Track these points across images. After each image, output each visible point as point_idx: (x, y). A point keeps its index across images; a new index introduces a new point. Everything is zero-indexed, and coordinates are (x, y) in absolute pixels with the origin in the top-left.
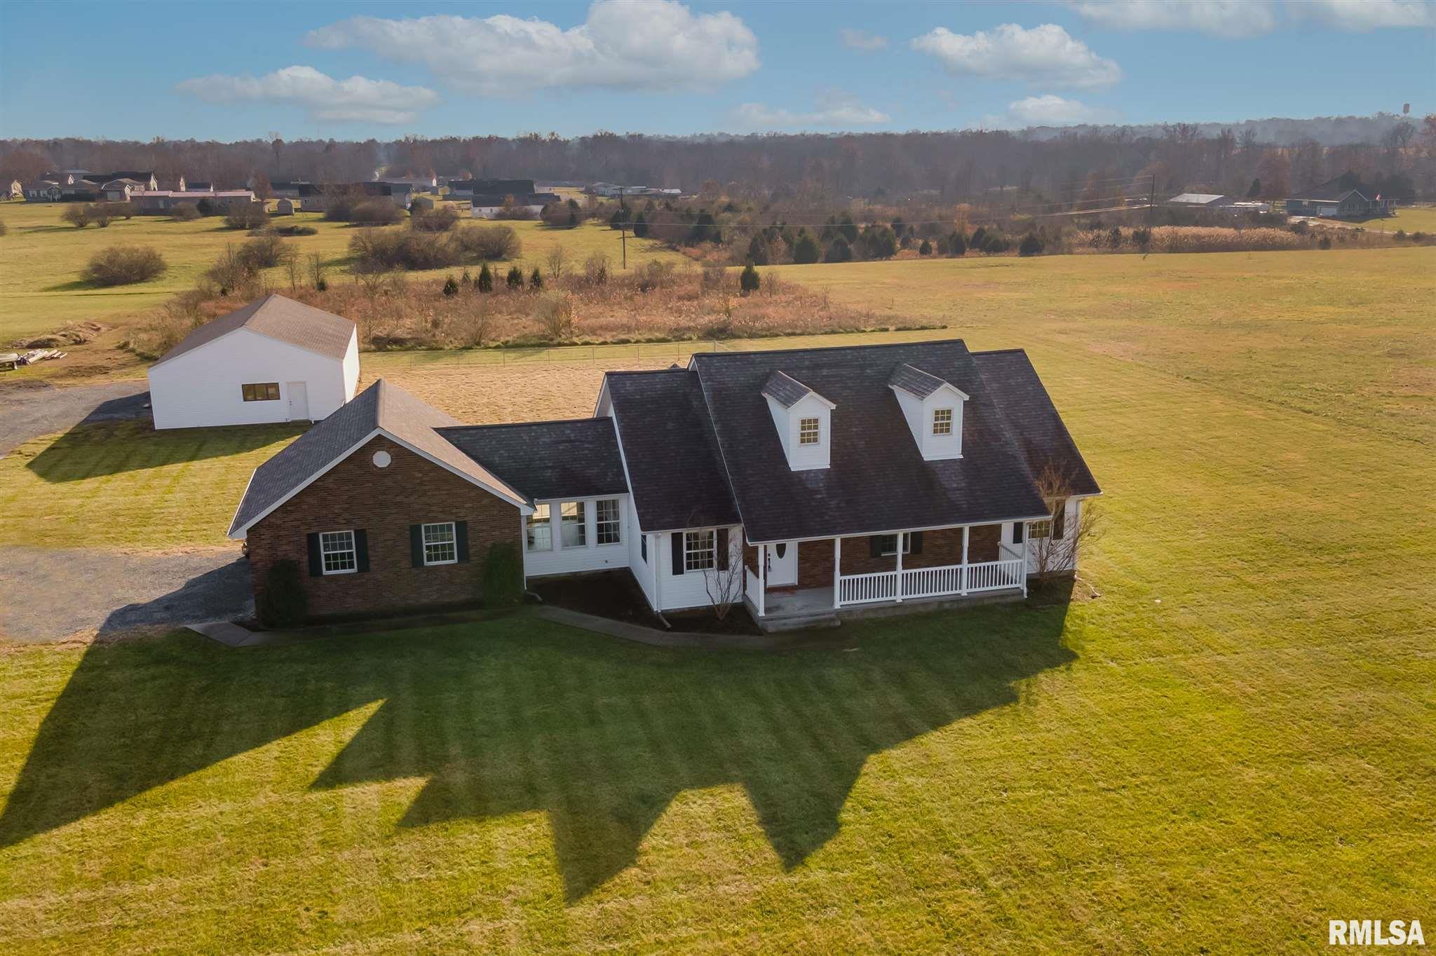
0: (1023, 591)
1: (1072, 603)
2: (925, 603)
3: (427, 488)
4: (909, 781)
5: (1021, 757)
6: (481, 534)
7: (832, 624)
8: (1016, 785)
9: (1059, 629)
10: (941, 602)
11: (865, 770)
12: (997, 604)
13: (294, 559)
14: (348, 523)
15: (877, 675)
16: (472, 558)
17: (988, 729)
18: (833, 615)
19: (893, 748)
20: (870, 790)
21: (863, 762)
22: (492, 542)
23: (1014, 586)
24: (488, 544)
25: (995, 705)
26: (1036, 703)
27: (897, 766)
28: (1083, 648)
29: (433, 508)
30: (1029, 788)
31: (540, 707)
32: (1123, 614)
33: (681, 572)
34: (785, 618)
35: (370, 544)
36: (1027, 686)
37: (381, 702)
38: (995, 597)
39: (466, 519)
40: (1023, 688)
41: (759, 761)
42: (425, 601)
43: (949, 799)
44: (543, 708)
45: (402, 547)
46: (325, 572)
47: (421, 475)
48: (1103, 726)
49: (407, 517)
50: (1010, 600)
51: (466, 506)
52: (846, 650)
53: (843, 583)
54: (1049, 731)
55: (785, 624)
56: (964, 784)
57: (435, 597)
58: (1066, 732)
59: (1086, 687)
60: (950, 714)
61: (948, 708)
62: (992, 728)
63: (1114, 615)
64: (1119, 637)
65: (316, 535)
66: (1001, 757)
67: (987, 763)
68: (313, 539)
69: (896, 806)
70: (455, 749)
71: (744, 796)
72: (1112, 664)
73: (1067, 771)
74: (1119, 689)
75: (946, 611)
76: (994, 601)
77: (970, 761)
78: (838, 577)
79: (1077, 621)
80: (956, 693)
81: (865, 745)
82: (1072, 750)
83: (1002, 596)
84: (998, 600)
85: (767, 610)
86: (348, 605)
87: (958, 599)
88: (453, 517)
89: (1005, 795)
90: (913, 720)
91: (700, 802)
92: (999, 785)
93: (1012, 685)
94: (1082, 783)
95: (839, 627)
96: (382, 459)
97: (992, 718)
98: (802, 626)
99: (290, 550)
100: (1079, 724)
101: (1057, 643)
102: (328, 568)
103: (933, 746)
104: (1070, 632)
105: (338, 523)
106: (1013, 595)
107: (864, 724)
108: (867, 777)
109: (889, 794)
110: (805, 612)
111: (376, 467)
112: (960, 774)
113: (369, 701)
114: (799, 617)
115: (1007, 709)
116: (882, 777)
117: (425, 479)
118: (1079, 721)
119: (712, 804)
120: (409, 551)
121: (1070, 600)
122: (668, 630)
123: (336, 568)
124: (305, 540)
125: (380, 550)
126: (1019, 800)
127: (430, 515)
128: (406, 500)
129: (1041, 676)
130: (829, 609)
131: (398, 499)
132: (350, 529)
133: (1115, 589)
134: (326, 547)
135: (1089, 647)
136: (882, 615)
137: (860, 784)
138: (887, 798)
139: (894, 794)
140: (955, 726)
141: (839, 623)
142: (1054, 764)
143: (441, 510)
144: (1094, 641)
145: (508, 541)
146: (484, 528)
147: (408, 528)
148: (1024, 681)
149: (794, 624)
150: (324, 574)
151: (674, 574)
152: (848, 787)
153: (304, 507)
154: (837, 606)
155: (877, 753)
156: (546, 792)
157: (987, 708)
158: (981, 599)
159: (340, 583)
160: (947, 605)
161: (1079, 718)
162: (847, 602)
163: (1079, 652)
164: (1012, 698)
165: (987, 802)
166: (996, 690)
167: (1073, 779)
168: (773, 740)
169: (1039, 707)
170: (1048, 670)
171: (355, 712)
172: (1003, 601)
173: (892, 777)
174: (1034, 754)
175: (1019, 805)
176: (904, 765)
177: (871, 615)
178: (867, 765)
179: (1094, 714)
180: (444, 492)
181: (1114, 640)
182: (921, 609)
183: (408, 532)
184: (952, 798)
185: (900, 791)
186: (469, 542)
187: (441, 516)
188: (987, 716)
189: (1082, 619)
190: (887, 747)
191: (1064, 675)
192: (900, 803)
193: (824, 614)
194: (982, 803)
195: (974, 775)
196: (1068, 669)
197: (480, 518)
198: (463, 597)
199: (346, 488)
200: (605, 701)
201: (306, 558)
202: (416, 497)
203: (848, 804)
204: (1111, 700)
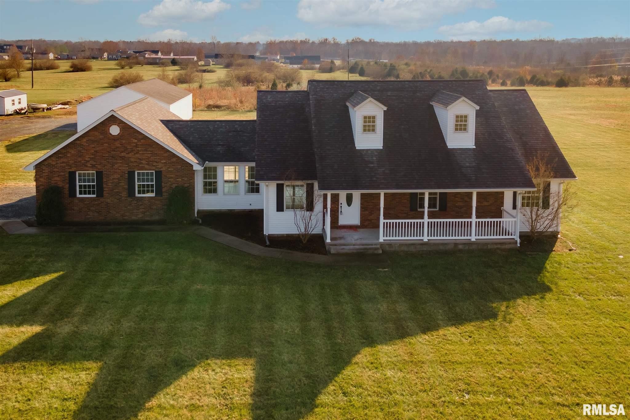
0: (517, 241)
1: (553, 253)
2: (444, 244)
3: (140, 149)
4: (389, 373)
5: (489, 365)
6: (170, 180)
7: (376, 252)
8: (480, 389)
9: (540, 269)
10: (456, 244)
11: (355, 360)
12: (498, 248)
13: (60, 186)
14: (93, 167)
15: (395, 288)
16: (164, 194)
17: (467, 337)
18: (378, 246)
19: (386, 344)
20: (354, 378)
21: (358, 352)
22: (176, 185)
23: (510, 237)
24: (174, 186)
25: (477, 319)
26: (510, 322)
27: (384, 360)
28: (556, 284)
29: (142, 161)
30: (490, 393)
31: (154, 287)
32: (592, 263)
33: (282, 210)
34: (344, 245)
35: (104, 180)
36: (507, 307)
37: (61, 273)
38: (496, 244)
39: (162, 169)
40: (503, 308)
41: (279, 342)
42: (134, 218)
43: (417, 394)
44: (157, 288)
45: (123, 184)
46: (78, 195)
47: (136, 141)
48: (564, 346)
49: (127, 166)
50: (507, 247)
51: (162, 161)
52: (380, 269)
53: (386, 225)
54: (518, 345)
55: (343, 249)
56: (434, 382)
57: (140, 216)
58: (532, 347)
59: (555, 313)
60: (440, 322)
61: (440, 317)
62: (470, 337)
63: (585, 263)
64: (587, 279)
65: (74, 173)
66: (472, 362)
67: (459, 366)
68: (72, 175)
69: (369, 395)
70: (79, 310)
71: (254, 369)
72: (581, 298)
73: (527, 382)
74: (583, 318)
75: (461, 251)
76: (496, 247)
77: (444, 363)
78: (382, 220)
79: (556, 265)
80: (449, 308)
81: (364, 339)
82: (535, 363)
83: (501, 244)
84: (499, 246)
85: (332, 239)
86: (89, 217)
87: (469, 243)
88: (154, 168)
89: (467, 397)
90: (409, 324)
91: (218, 370)
92: (463, 387)
93: (494, 305)
94: (540, 395)
95: (380, 254)
96: (115, 130)
97: (472, 329)
98: (355, 251)
99: (58, 180)
100: (544, 342)
101: (536, 279)
102: (80, 193)
103: (418, 347)
104: (548, 272)
105: (87, 166)
106: (510, 243)
107: (371, 323)
108: (356, 366)
109: (368, 384)
110: (359, 242)
111: (111, 134)
112: (433, 373)
113: (55, 272)
114: (354, 245)
115: (487, 323)
116: (368, 367)
117: (138, 144)
118: (544, 339)
119: (225, 374)
120: (126, 187)
121: (552, 251)
122: (266, 246)
123: (85, 194)
124: (67, 175)
125: (110, 184)
126: (479, 404)
127: (141, 166)
128: (127, 156)
129: (519, 301)
130: (375, 242)
131: (123, 154)
132: (94, 171)
133: (588, 246)
134: (80, 180)
135: (561, 283)
136: (412, 249)
137: (348, 371)
138: (364, 387)
139: (373, 383)
140: (441, 332)
141: (381, 252)
142: (516, 373)
143: (147, 163)
144: (566, 279)
145: (186, 185)
146: (172, 176)
147: (127, 172)
148: (505, 303)
149: (350, 249)
150: (77, 196)
151: (277, 211)
152: (336, 373)
153: (68, 155)
154: (382, 239)
155: (372, 347)
156: (114, 347)
157: (471, 321)
158: (487, 244)
159: (85, 203)
160: (460, 247)
161: (545, 337)
162: (388, 238)
163: (553, 287)
164: (494, 316)
165: (449, 402)
166: (482, 308)
167: (530, 390)
168: (297, 327)
169: (513, 324)
170: (526, 297)
171: (40, 278)
172: (504, 247)
173: (376, 368)
174: (501, 363)
175: (477, 409)
176: (390, 359)
177: (405, 249)
178: (359, 356)
179: (558, 335)
180: (149, 152)
181: (583, 280)
182: (441, 247)
183: (127, 175)
184: (420, 394)
185: (378, 382)
186: (163, 184)
187: (146, 166)
188: (469, 327)
189: (560, 264)
190: (381, 343)
191: (538, 302)
192: (374, 392)
193: (372, 245)
194: (445, 402)
195: (445, 375)
196: (542, 298)
197: (169, 169)
198: (156, 218)
199: (93, 146)
200: (199, 287)
201: (67, 186)
202: (133, 154)
203: (331, 388)
204: (575, 325)
